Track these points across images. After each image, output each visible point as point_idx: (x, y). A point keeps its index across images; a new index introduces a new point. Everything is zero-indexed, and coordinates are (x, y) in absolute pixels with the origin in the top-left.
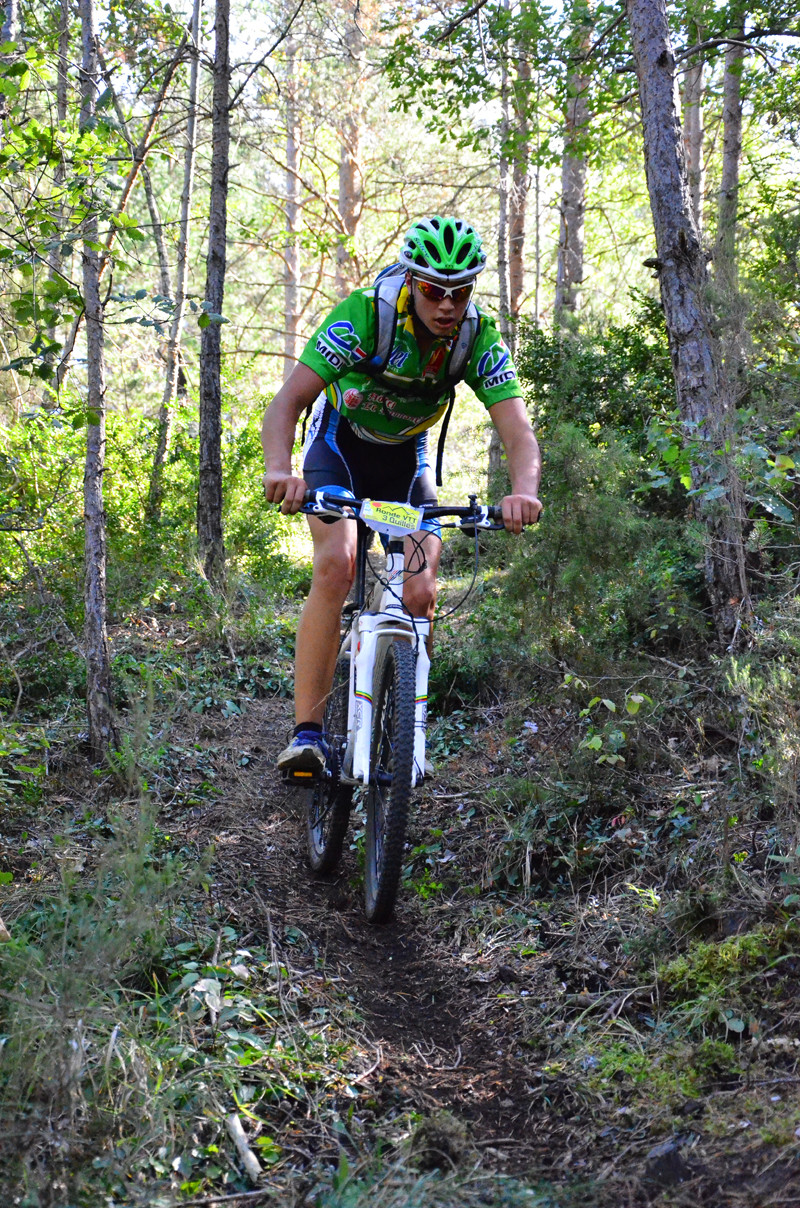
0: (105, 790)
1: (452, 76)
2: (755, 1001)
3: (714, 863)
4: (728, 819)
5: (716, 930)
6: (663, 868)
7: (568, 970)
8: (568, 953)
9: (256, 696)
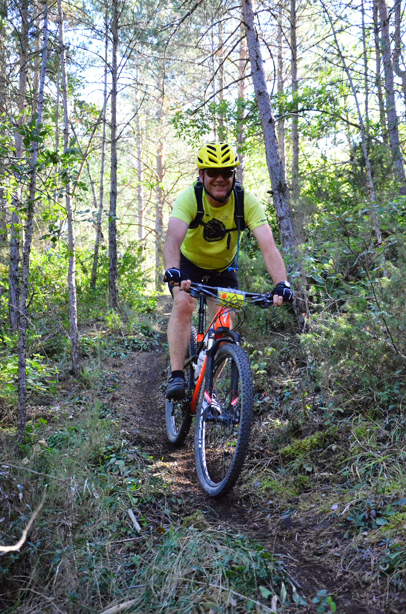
0: (79, 387)
1: (197, 125)
2: (315, 460)
4: (304, 393)
5: (301, 435)
6: (282, 411)
9: (132, 351)
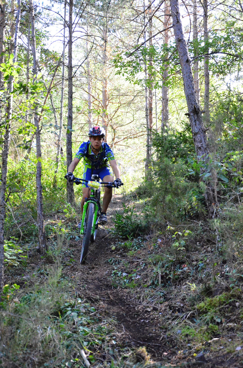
0: (44, 262)
2: (224, 314)
3: (211, 276)
4: (214, 264)
5: (212, 294)
6: (197, 278)
7: (172, 307)
8: (172, 302)
